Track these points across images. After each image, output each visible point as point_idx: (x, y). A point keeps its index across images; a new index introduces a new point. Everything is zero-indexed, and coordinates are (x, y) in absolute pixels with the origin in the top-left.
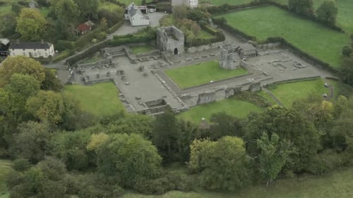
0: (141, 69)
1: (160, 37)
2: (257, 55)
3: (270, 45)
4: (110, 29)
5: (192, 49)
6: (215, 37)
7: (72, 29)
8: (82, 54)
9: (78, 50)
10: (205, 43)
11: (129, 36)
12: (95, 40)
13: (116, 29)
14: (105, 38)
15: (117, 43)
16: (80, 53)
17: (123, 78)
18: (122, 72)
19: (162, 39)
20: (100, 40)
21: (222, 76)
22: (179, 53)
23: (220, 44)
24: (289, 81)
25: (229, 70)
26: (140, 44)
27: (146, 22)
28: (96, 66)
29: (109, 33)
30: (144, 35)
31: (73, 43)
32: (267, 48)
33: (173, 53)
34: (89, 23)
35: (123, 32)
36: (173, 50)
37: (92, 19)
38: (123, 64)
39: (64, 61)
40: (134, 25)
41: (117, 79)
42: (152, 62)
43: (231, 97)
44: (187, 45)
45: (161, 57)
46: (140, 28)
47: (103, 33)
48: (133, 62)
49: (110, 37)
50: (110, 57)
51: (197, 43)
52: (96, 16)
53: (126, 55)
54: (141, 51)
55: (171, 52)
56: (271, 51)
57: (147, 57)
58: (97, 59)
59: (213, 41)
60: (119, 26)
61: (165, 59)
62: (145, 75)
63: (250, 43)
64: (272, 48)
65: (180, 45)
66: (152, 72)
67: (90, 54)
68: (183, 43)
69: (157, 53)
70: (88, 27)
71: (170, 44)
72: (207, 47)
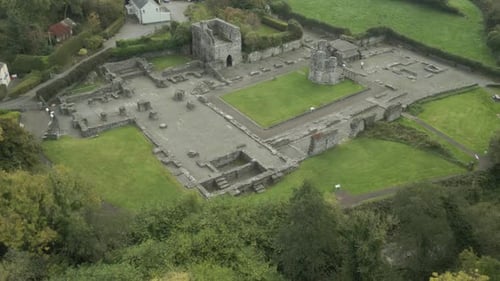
0: (179, 97)
1: (199, 40)
2: (360, 57)
3: (372, 40)
4: (107, 31)
5: (254, 56)
6: (286, 33)
7: (39, 33)
8: (64, 79)
9: (57, 72)
11: (145, 40)
13: (117, 31)
14: (101, 46)
15: (122, 54)
16: (60, 76)
17: (151, 117)
18: (146, 105)
19: (203, 42)
20: (92, 49)
21: (324, 97)
22: (233, 63)
23: (296, 44)
24: (437, 97)
26: (163, 53)
27: (165, 17)
28: (95, 99)
29: (107, 37)
30: (168, 36)
31: (45, 59)
32: (369, 45)
33: (225, 65)
34: (67, 22)
35: (130, 34)
36: (225, 59)
37: (74, 17)
38: (144, 90)
39: (33, 93)
40: (144, 21)
42: (193, 82)
43: (360, 134)
44: (246, 48)
45: (206, 73)
46: (159, 27)
47: (97, 38)
48: (160, 85)
49: (110, 44)
50: (118, 79)
51: (261, 46)
52: (78, 10)
53: (145, 74)
54: (169, 65)
55: (222, 62)
56: (379, 50)
57: (184, 74)
58: (93, 85)
59: (286, 40)
60: (121, 26)
61: (215, 76)
62: (190, 107)
63: (344, 39)
64: (375, 45)
65: (235, 49)
66: (201, 100)
67: (79, 77)
68: (239, 46)
69: (198, 66)
70: (67, 29)
71: (220, 49)
72: (277, 51)
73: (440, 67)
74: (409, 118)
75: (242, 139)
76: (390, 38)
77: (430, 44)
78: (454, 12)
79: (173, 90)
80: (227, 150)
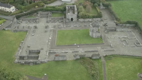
0: (47, 27)
2: (115, 30)
3: (128, 25)
4: (49, 2)
5: (81, 20)
8: (27, 13)
9: (25, 11)
10: (89, 17)
11: (54, 7)
12: (37, 7)
17: (33, 31)
18: (36, 28)
20: (40, 6)
23: (99, 19)
28: (29, 21)
29: (47, 4)
31: (23, 7)
32: (125, 27)
36: (70, 19)
39: (15, 16)
42: (56, 24)
44: (79, 17)
48: (47, 22)
50: (39, 17)
51: (84, 17)
53: (47, 17)
57: (56, 20)
59: (94, 17)
62: (46, 31)
64: (128, 27)
65: (75, 16)
66: (50, 30)
72: (90, 20)
74: (102, 60)
80: (37, 49)
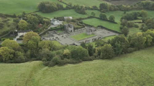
0: (63, 36)
1: (66, 27)
2: (96, 31)
3: (98, 28)
5: (76, 30)
6: (82, 26)
7: (37, 26)
9: (41, 32)
10: (80, 28)
11: (56, 27)
12: (45, 29)
13: (50, 26)
14: (47, 29)
15: (51, 30)
16: (41, 33)
17: (58, 39)
18: (57, 38)
19: (66, 28)
20: (46, 29)
21: (88, 37)
22: (72, 32)
23: (84, 28)
24: (108, 36)
25: (90, 35)
26: (59, 30)
28: (47, 37)
29: (48, 27)
30: (60, 27)
31: (39, 30)
34: (41, 24)
35: (52, 26)
36: (70, 31)
37: (42, 24)
38: (56, 36)
40: (55, 24)
41: (57, 39)
42: (65, 34)
43: (94, 41)
44: (74, 29)
45: (67, 33)
46: (58, 25)
47: (47, 27)
48: (59, 35)
49: (49, 28)
50: (51, 34)
51: (77, 29)
52: (43, 22)
53: (56, 33)
54: (59, 32)
56: (100, 30)
57: (63, 33)
58: (47, 35)
59: (82, 28)
61: (69, 33)
62: (65, 38)
63: (93, 27)
64: (99, 29)
66: (67, 37)
67: (44, 33)
68: (73, 28)
70: (41, 26)
71: (70, 29)
72: (80, 29)
73: (110, 32)
74: (103, 39)
75: (74, 42)
76: (102, 27)
77: (109, 28)
78: (116, 23)
79: (61, 36)
80: (72, 43)
